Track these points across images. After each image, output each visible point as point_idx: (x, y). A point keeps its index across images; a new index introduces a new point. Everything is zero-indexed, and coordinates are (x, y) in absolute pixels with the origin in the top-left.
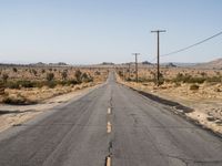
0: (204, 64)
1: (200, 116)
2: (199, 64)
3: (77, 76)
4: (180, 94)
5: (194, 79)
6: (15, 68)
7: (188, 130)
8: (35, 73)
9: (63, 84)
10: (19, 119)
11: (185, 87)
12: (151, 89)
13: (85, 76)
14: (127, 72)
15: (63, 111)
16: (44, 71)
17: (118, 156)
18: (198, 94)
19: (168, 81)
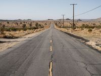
0: (94, 20)
1: (92, 43)
2: (92, 20)
3: (36, 25)
4: (84, 33)
5: (90, 26)
6: (8, 22)
7: (87, 50)
8: (17, 24)
9: (30, 29)
10: (10, 45)
11: (86, 30)
12: (70, 31)
13: (40, 25)
14: (59, 24)
15: (30, 41)
16: (21, 23)
17: (55, 62)
18: (92, 34)
19: (78, 27)
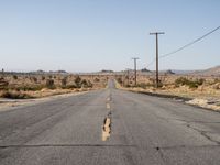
6: (15, 76)
8: (36, 80)
13: (84, 82)
14: (126, 79)
16: (44, 79)
19: (167, 85)
